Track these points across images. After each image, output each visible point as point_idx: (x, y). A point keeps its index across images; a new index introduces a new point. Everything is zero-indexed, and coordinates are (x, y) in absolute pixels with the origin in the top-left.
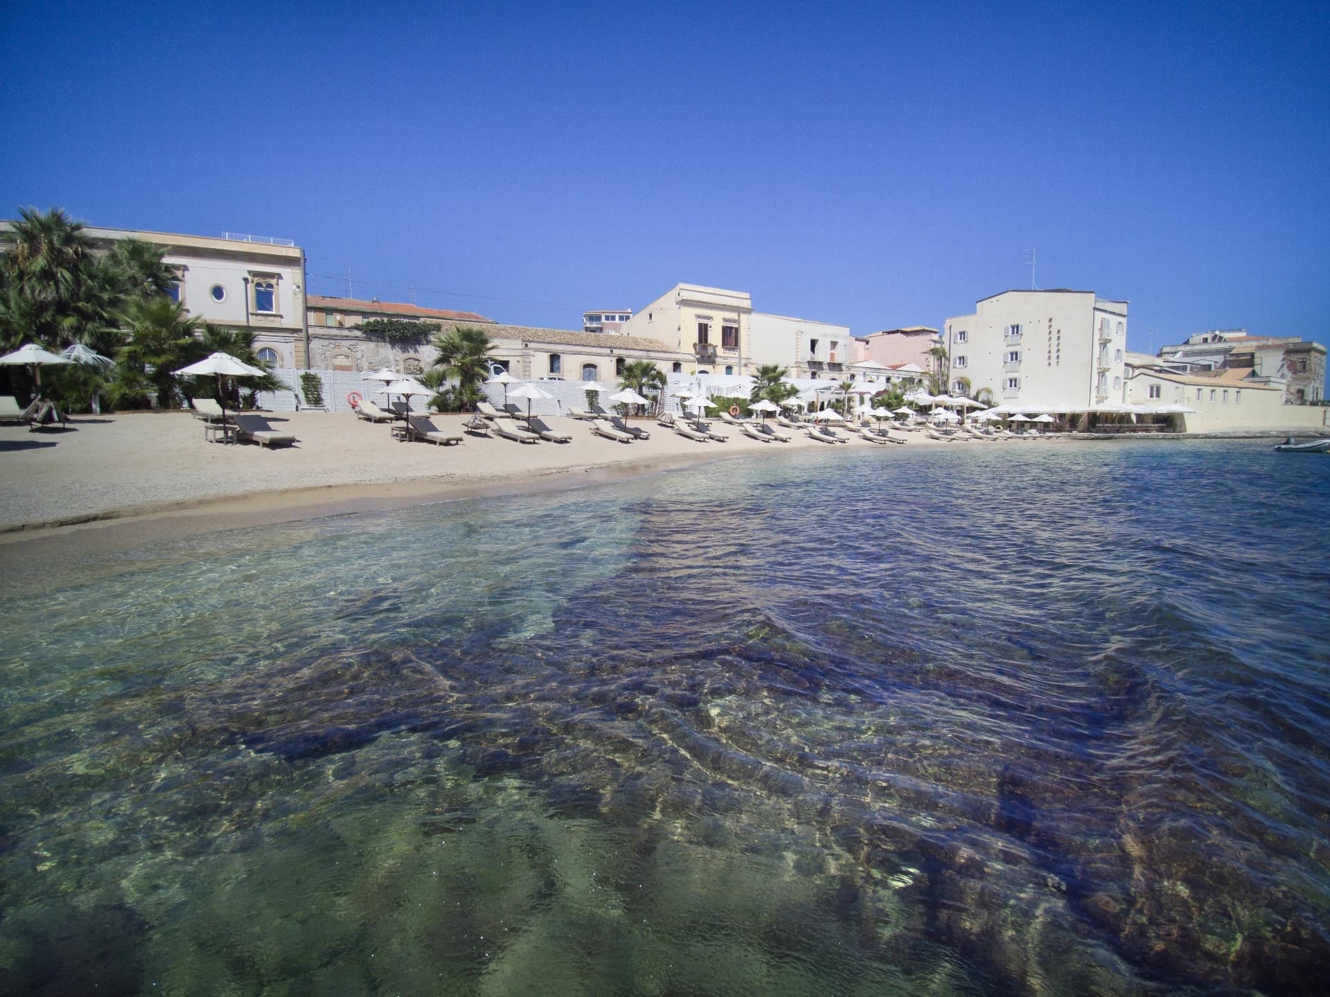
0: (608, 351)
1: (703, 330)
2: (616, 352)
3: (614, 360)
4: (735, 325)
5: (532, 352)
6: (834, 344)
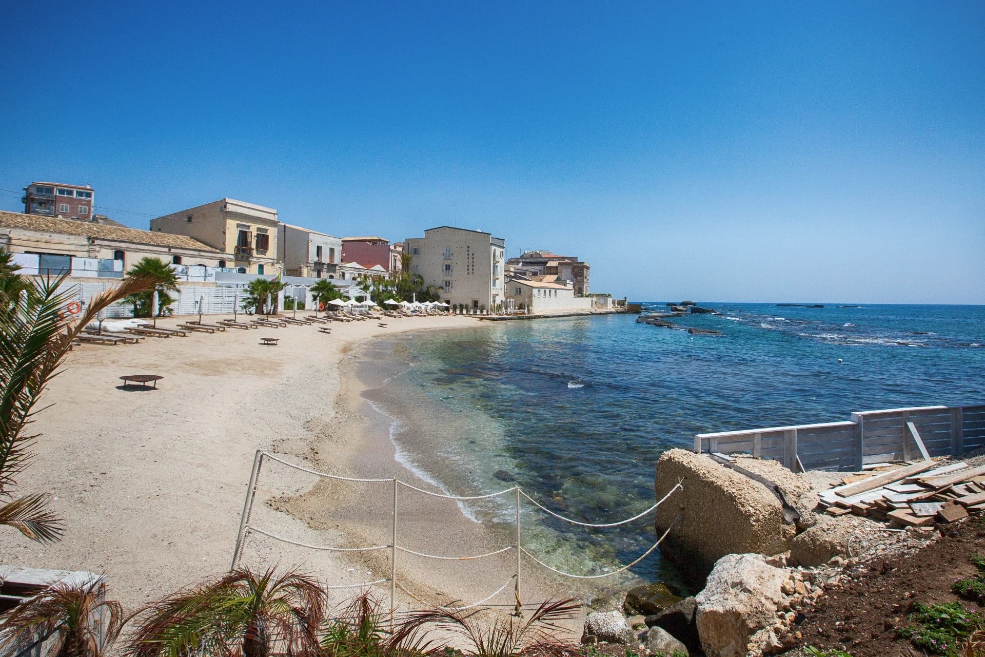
0: (167, 250)
1: (242, 236)
2: (173, 250)
4: (266, 234)
5: (97, 248)
6: (332, 250)
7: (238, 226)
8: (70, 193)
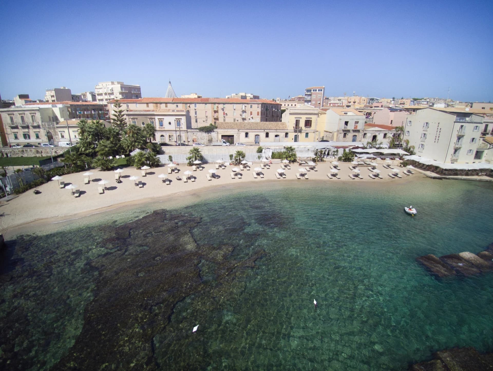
0: (263, 131)
1: (297, 122)
3: (265, 133)
4: (310, 119)
5: (240, 132)
6: (357, 122)
7: (296, 118)
8: (316, 90)
